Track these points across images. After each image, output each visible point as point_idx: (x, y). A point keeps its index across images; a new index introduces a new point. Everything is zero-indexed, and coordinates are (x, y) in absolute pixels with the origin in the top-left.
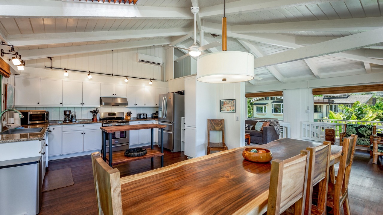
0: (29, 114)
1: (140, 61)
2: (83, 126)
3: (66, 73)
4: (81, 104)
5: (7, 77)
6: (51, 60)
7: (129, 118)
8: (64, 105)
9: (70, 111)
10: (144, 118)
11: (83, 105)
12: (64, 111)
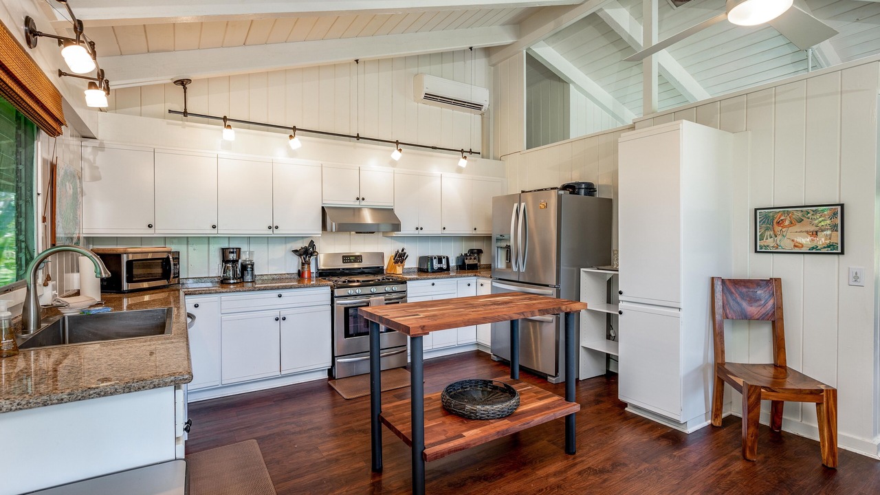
0: (125, 259)
1: (429, 97)
2: (280, 296)
3: (228, 130)
4: (270, 228)
5: (53, 133)
6: (185, 89)
7: (399, 270)
8: (223, 230)
9: (240, 249)
10: (441, 270)
11: (276, 231)
12: (223, 249)
